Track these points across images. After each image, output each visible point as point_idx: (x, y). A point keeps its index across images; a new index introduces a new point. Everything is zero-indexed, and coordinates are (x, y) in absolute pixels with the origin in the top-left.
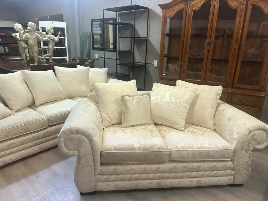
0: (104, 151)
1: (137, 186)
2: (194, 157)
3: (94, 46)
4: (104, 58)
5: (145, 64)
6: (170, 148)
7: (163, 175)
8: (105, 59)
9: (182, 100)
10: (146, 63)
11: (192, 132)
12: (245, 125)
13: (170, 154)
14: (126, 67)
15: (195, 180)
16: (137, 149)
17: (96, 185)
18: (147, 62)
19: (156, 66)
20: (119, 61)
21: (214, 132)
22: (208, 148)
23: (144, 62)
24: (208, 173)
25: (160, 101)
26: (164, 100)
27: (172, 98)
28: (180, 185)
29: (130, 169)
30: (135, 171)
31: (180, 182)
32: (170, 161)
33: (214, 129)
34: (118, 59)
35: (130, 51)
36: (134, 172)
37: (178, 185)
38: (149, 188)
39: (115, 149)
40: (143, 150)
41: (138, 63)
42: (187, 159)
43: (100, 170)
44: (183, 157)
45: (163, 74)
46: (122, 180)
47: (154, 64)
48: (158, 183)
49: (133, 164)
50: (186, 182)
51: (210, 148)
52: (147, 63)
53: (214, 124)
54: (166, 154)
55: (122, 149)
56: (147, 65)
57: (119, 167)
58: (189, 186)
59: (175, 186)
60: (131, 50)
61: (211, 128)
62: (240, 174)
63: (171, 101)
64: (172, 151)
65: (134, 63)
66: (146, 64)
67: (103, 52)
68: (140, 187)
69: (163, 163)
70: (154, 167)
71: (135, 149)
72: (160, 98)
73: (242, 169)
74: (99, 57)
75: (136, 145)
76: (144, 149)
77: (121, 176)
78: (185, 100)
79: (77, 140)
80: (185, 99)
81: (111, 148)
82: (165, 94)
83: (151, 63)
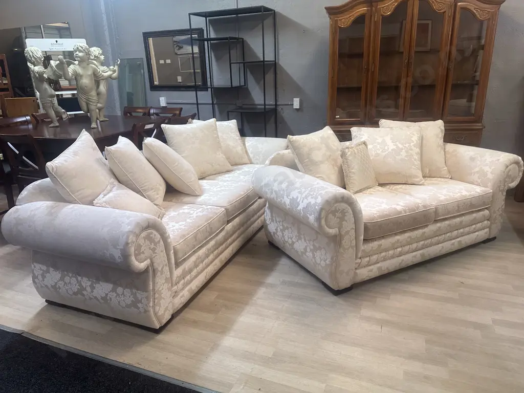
1: (400, 264)
2: (458, 211)
3: (154, 83)
4: (197, 104)
5: (274, 107)
7: (426, 242)
8: (199, 106)
10: (276, 105)
13: (436, 211)
14: (236, 113)
15: (456, 242)
16: (403, 212)
17: (356, 274)
18: (278, 103)
19: (298, 107)
20: (216, 105)
22: (469, 196)
23: (273, 103)
25: (381, 150)
26: (386, 148)
27: (397, 143)
28: (444, 252)
30: (399, 243)
32: (436, 221)
33: (450, 177)
35: (240, 86)
39: (380, 217)
40: (409, 213)
41: (259, 107)
43: (363, 251)
45: (337, 117)
46: (385, 260)
47: (293, 105)
48: (422, 255)
49: (396, 234)
50: (447, 246)
51: (470, 195)
52: (279, 105)
54: (432, 212)
55: (387, 215)
56: (279, 108)
57: (383, 241)
58: (451, 251)
59: (438, 255)
60: (243, 84)
61: (448, 176)
62: (496, 223)
63: (398, 147)
64: (438, 207)
66: (276, 107)
68: (404, 265)
69: (427, 226)
70: (420, 232)
71: (400, 212)
72: (378, 146)
73: (498, 216)
74: (167, 103)
75: (399, 208)
76: (410, 210)
77: (383, 254)
79: (340, 211)
80: (414, 143)
81: (375, 217)
82: (384, 140)
83: (286, 103)
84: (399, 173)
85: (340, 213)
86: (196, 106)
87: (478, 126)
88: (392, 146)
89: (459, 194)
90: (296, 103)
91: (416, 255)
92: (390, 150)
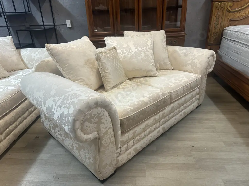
0: (124, 118)
1: (150, 140)
2: (184, 93)
5: (53, 27)
6: (168, 91)
9: (148, 47)
10: (54, 25)
13: (171, 97)
15: (182, 113)
16: (149, 103)
17: (118, 161)
18: (56, 24)
19: (70, 26)
20: (10, 28)
24: (188, 103)
25: (127, 53)
26: (130, 51)
27: (138, 47)
28: (176, 122)
29: (145, 126)
31: (175, 119)
32: (171, 103)
33: (172, 69)
34: (9, 25)
35: (25, 12)
38: (158, 137)
42: (180, 96)
43: (121, 142)
44: (178, 96)
45: (95, 31)
46: (139, 141)
47: (66, 25)
48: (163, 128)
51: (190, 81)
52: (56, 25)
54: (168, 98)
56: (57, 28)
57: (136, 129)
59: (173, 125)
60: (27, 10)
61: (171, 68)
62: (202, 96)
63: (138, 50)
64: (172, 93)
66: (55, 27)
71: (147, 104)
72: (125, 50)
76: (154, 100)
78: (150, 47)
79: (96, 116)
80: (149, 46)
82: (128, 46)
83: (61, 24)
84: (141, 69)
85: (96, 118)
87: (182, 34)
88: (134, 50)
89: (183, 81)
90: (68, 24)
91: (160, 129)
92: (133, 53)
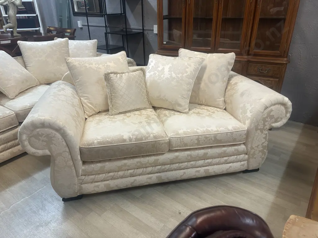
0: (84, 147)
1: (132, 183)
3: (74, 10)
4: (88, 26)
5: (142, 31)
6: (169, 135)
7: (163, 167)
8: (90, 27)
9: (185, 74)
10: (143, 29)
11: (198, 113)
12: (260, 99)
13: (169, 143)
15: (202, 169)
16: (128, 140)
17: (81, 188)
18: (145, 28)
19: (156, 33)
20: (108, 28)
21: (225, 111)
22: (215, 131)
23: (141, 28)
24: (217, 160)
25: (157, 78)
26: (162, 76)
27: (172, 73)
28: (185, 177)
29: (122, 165)
30: (129, 166)
31: (185, 173)
32: (170, 151)
33: (224, 108)
34: (107, 26)
35: (121, 14)
36: (127, 167)
37: (182, 177)
38: (148, 184)
39: (99, 143)
40: (135, 141)
41: (133, 30)
42: (190, 146)
43: (83, 170)
44: (186, 145)
46: (113, 178)
47: (153, 30)
49: (125, 159)
50: (191, 173)
51: (218, 131)
52: (145, 30)
53: (225, 102)
54: (165, 143)
55: (108, 142)
56: (146, 32)
57: (107, 164)
58: (195, 177)
59: (179, 179)
60: (122, 12)
61: (222, 107)
62: (255, 158)
63: (171, 76)
64: (172, 138)
65: (128, 30)
67: (86, 17)
68: (137, 184)
69: (163, 154)
70: (152, 159)
71: (125, 140)
72: (157, 73)
74: (82, 25)
75: (126, 136)
76: (136, 139)
77: (111, 174)
78: (189, 74)
80: (187, 74)
81: (94, 143)
82: (163, 69)
83: (150, 28)
85: (44, 137)
86: (87, 27)
89: (205, 129)
90: (155, 29)
91: (152, 177)
